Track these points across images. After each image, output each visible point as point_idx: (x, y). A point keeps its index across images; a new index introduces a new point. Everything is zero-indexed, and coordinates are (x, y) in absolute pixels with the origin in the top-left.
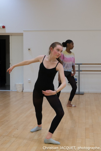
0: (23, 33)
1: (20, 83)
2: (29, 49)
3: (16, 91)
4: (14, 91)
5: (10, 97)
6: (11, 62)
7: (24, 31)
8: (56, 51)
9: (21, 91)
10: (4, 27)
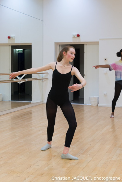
0: (98, 42)
1: (94, 97)
2: (105, 59)
3: (91, 106)
4: (88, 105)
5: (84, 111)
6: (85, 73)
7: (100, 39)
8: (70, 54)
9: (96, 105)
10: (78, 36)
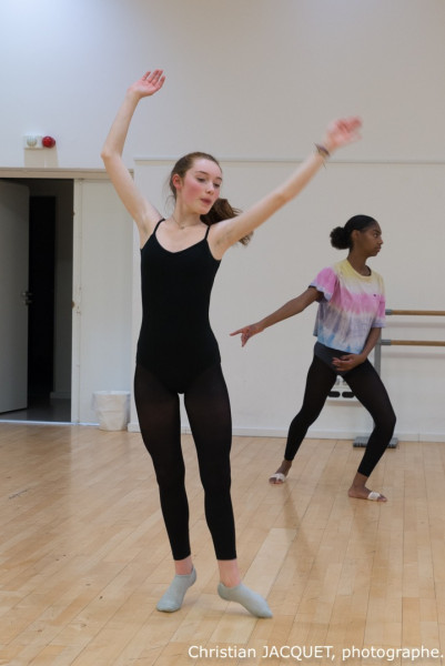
3: (97, 428)
4: (88, 428)
5: (68, 450)
6: (76, 298)
7: (137, 161)
9: (120, 425)
10: (49, 143)
